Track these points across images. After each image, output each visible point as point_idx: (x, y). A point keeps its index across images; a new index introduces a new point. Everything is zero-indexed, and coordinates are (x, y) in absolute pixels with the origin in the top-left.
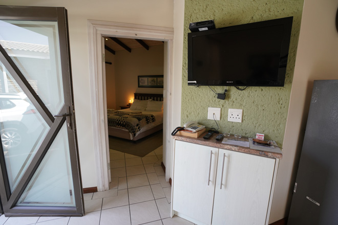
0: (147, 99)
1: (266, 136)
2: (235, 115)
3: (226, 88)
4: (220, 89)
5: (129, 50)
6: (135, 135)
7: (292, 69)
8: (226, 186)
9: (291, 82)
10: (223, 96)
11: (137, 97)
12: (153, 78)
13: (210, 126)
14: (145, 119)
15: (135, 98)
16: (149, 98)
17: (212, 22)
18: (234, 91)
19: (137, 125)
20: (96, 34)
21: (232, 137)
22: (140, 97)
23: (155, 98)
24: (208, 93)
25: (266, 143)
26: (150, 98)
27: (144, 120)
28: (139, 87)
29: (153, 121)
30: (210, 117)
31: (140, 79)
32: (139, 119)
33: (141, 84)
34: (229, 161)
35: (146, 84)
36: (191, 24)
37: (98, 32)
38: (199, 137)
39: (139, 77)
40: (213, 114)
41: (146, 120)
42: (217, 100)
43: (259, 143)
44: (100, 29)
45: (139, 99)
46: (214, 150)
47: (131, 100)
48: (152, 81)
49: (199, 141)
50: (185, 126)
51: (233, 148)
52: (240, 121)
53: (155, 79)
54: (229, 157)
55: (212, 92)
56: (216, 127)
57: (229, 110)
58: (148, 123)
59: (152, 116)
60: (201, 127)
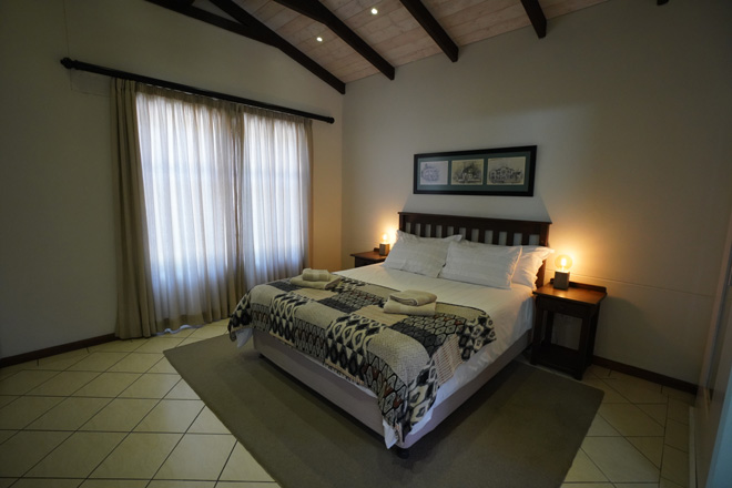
0: (445, 235)
5: (388, 70)
6: (407, 427)
11: (409, 226)
12: (468, 162)
14: (455, 339)
15: (403, 228)
16: (451, 229)
19: (423, 379)
22: (419, 227)
23: (476, 233)
26: (456, 233)
27: (451, 345)
28: (416, 191)
29: (487, 342)
31: (423, 164)
32: (430, 343)
33: (423, 182)
35: (442, 181)
39: (417, 157)
41: (461, 345)
45: (413, 232)
47: (389, 233)
48: (466, 170)
53: (480, 162)
58: (466, 356)
59: (483, 319)
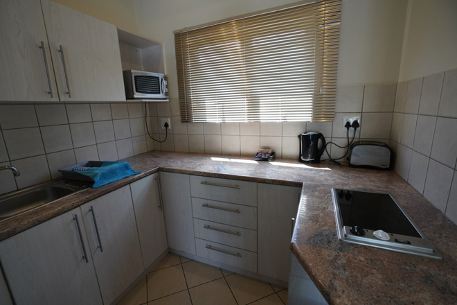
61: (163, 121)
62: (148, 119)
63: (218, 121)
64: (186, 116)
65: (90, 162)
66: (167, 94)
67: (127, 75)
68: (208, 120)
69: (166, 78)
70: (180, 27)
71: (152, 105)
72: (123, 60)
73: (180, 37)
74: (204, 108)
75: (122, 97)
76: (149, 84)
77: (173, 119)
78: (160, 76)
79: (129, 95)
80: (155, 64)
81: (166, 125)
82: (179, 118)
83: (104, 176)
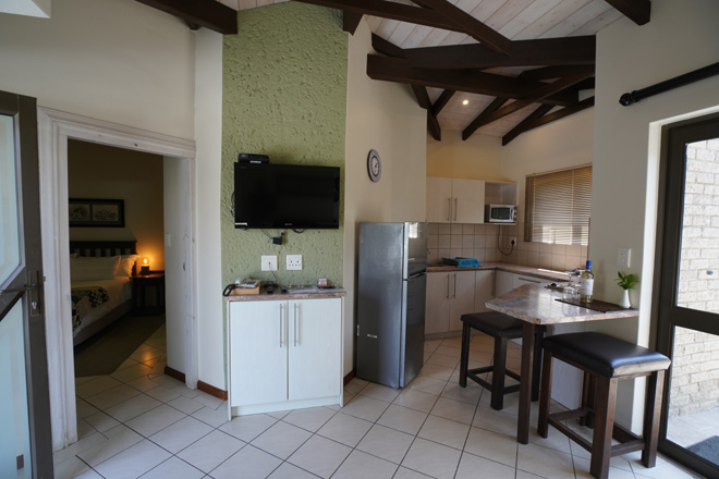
1: (328, 281)
2: (294, 262)
3: (282, 231)
4: (275, 233)
7: (343, 212)
8: (299, 341)
9: (343, 224)
10: (278, 241)
13: (265, 280)
17: (266, 157)
18: (291, 234)
20: (58, 134)
21: (294, 287)
23: (88, 251)
24: (260, 237)
25: (330, 287)
30: (265, 267)
32: (76, 299)
34: (300, 312)
36: (240, 155)
37: (62, 132)
38: (261, 293)
40: (268, 263)
41: (90, 300)
42: (272, 245)
43: (324, 288)
44: (66, 127)
46: (284, 302)
49: (263, 296)
50: (237, 282)
51: (303, 296)
52: (300, 268)
54: (300, 306)
55: (265, 237)
56: (273, 279)
57: (288, 257)
58: (94, 305)
59: (101, 290)
60: (257, 282)
61: (511, 239)
62: (500, 237)
63: (550, 242)
64: (528, 237)
65: (444, 259)
66: (515, 219)
67: (487, 207)
68: (544, 241)
69: (515, 208)
70: (530, 172)
71: (506, 227)
72: (486, 195)
73: (530, 180)
74: (541, 231)
75: (481, 220)
76: (504, 213)
77: (518, 239)
78: (511, 207)
79: (486, 220)
80: (510, 198)
81: (513, 242)
82: (522, 238)
83: (463, 263)
